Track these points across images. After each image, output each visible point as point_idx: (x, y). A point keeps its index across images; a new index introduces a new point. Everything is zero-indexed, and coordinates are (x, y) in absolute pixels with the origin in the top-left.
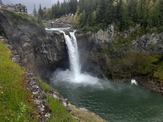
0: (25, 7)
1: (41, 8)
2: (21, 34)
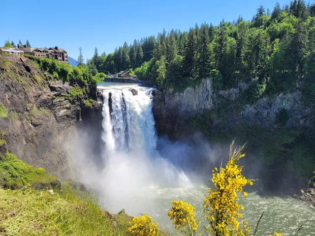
0: (65, 52)
1: (96, 54)
2: (55, 95)
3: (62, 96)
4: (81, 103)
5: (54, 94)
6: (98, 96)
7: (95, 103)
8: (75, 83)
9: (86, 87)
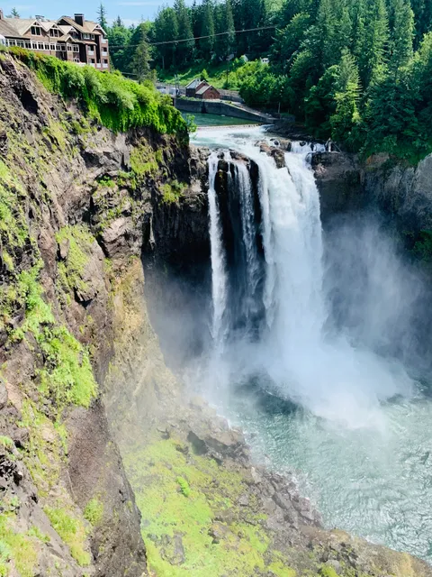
2: (98, 179)
3: (112, 178)
4: (153, 194)
5: (94, 175)
6: (194, 172)
7: (186, 192)
8: (139, 136)
9: (164, 143)
